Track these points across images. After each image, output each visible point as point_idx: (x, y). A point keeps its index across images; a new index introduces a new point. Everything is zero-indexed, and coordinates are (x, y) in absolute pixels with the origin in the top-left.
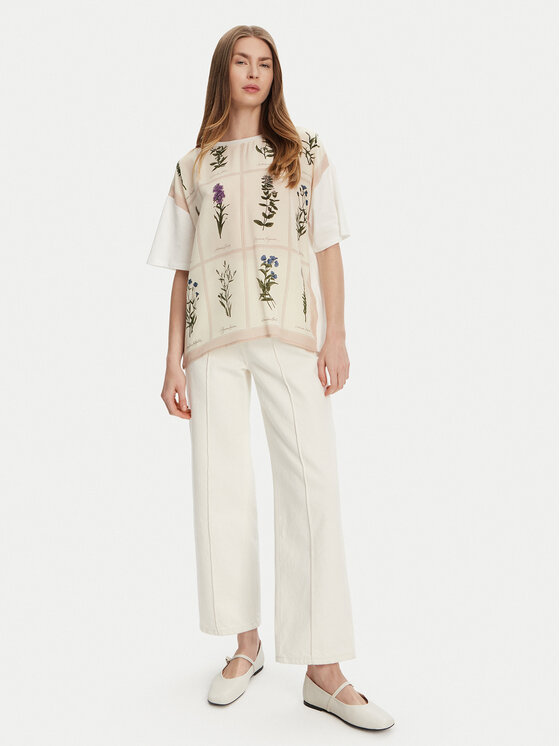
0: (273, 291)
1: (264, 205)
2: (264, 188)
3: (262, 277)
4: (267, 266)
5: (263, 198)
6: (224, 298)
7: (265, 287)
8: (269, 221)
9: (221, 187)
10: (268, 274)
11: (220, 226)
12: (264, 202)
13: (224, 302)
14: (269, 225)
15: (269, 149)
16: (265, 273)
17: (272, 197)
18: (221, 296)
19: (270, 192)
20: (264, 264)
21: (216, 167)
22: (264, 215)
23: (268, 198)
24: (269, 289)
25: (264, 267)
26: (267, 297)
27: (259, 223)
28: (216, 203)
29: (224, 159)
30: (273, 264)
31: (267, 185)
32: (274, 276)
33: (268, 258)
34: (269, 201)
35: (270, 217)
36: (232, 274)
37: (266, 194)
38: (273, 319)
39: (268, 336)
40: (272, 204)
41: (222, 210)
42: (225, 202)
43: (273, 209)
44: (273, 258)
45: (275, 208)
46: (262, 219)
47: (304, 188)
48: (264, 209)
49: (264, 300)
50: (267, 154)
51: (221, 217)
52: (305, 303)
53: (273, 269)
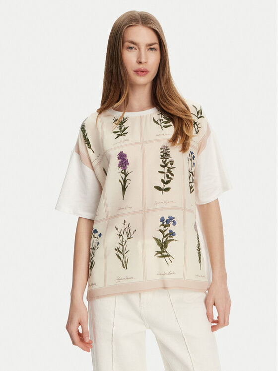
0: (170, 248)
1: (162, 172)
2: (162, 157)
3: (160, 236)
4: (165, 226)
5: (162, 166)
6: (120, 252)
7: (163, 245)
8: (167, 186)
9: (125, 155)
10: (166, 233)
11: (124, 189)
12: (162, 169)
13: (121, 256)
14: (167, 190)
15: (165, 120)
16: (162, 232)
17: (169, 165)
18: (118, 250)
19: (168, 160)
20: (163, 225)
21: (119, 135)
22: (163, 181)
23: (166, 166)
24: (166, 247)
25: (162, 228)
26: (165, 254)
27: (159, 188)
28: (121, 170)
29: (125, 129)
30: (171, 224)
31: (165, 155)
32: (172, 234)
33: (166, 218)
34: (166, 168)
35: (168, 182)
36: (132, 231)
37: (164, 162)
38: (170, 273)
39: (165, 288)
40: (169, 171)
41: (126, 176)
42: (129, 169)
43: (170, 176)
44: (171, 219)
45: (172, 175)
46: (161, 185)
47: (192, 153)
48: (163, 176)
49: (162, 256)
50: (163, 125)
51: (125, 181)
52: (199, 254)
53: (171, 227)
